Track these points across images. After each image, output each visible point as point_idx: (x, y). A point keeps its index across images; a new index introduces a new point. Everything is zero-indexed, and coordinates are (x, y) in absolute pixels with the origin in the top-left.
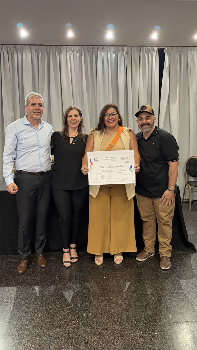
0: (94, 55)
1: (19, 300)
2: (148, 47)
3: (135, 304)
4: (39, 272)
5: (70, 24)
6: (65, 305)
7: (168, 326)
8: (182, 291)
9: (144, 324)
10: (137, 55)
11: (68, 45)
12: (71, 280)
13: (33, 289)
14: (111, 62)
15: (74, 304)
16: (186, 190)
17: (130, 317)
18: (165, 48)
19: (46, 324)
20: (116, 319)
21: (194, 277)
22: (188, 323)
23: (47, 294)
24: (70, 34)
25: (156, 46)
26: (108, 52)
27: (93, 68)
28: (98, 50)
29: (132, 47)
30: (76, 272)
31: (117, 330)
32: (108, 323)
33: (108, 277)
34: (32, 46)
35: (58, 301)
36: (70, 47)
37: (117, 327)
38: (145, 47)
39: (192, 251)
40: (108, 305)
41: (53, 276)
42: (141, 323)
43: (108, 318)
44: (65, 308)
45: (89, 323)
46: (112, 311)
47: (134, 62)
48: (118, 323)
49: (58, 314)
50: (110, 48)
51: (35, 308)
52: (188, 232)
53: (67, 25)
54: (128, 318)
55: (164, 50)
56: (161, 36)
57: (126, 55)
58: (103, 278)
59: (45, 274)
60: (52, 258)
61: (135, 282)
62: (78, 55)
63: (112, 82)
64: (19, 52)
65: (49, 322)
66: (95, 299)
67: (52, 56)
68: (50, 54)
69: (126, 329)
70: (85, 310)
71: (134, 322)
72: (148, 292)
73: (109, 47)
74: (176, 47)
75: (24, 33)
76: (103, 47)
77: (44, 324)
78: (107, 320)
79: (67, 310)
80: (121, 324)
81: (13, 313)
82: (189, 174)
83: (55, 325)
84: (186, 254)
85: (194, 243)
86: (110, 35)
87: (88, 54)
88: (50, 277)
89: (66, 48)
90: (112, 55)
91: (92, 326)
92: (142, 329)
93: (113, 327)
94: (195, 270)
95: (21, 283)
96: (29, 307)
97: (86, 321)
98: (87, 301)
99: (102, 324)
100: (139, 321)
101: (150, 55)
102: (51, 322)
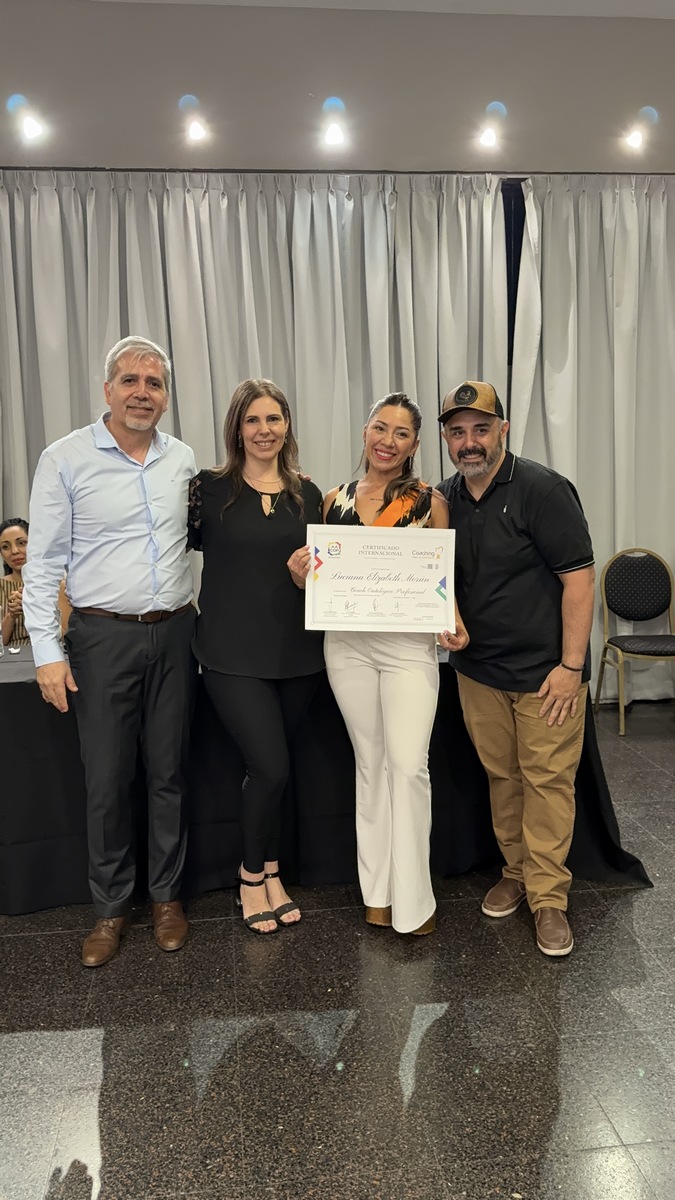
0: (281, 202)
1: (19, 1085)
2: (467, 177)
3: (439, 1086)
5: (194, 98)
6: (188, 1098)
7: (557, 1165)
8: (604, 1031)
9: (474, 1159)
10: (430, 203)
11: (191, 167)
12: (207, 1003)
13: (71, 1039)
14: (342, 228)
15: (219, 1094)
16: (607, 666)
17: (423, 1135)
18: (525, 179)
19: (118, 1172)
20: (373, 1146)
21: (644, 977)
22: (631, 1150)
24: (197, 132)
25: (493, 173)
26: (330, 196)
27: (279, 249)
28: (293, 184)
29: (411, 176)
31: (374, 1186)
32: (344, 1163)
33: (342, 986)
34: (63, 174)
35: (164, 1084)
36: (194, 175)
37: (378, 1177)
38: (455, 176)
39: (636, 885)
40: (343, 1091)
41: (146, 991)
42: (461, 1155)
43: (343, 1143)
44: (186, 1108)
45: (275, 1165)
46: (359, 1113)
47: (420, 228)
48: (379, 1159)
49: (163, 1132)
50: (334, 179)
52: (617, 816)
53: (181, 100)
54: (414, 1140)
55: (523, 184)
56: (511, 138)
57: (391, 204)
58: (325, 993)
59: (114, 983)
60: (141, 923)
62: (224, 203)
63: (344, 298)
64: (16, 195)
65: (127, 1163)
66: (296, 1072)
67: (133, 205)
68: (127, 198)
69: (408, 1180)
70: (259, 1114)
71: (439, 1154)
72: (484, 1040)
73: (331, 177)
74: (562, 176)
75: (33, 129)
76: (311, 175)
77: (110, 1172)
78: (340, 1150)
79: (193, 1116)
80: (391, 1163)
82: (616, 613)
83: (152, 1173)
84: (615, 896)
85: (641, 853)
86: (334, 136)
87: (259, 201)
88: (134, 995)
89: (184, 178)
90: (343, 204)
91: (286, 1174)
92: (467, 1179)
93: (361, 1177)
94: (646, 952)
95: (27, 1021)
96: (54, 1111)
97: (263, 1155)
98: (267, 1080)
99: (322, 1164)
100: (454, 1151)
101: (474, 203)
102: (138, 1163)
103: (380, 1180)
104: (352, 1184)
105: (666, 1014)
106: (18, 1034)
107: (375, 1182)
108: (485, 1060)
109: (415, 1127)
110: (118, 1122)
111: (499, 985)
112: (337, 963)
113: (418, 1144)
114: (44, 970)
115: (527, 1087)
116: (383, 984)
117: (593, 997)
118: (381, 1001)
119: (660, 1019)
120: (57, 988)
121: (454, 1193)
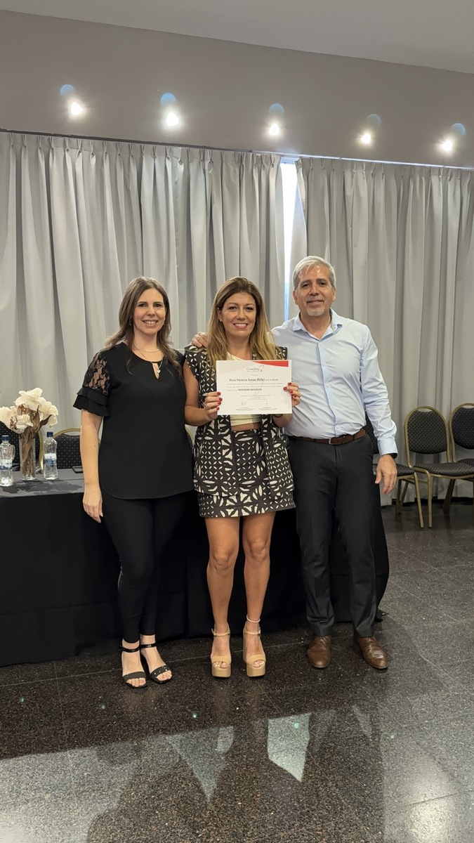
0: (133, 163)
1: (35, 793)
2: (259, 155)
3: (337, 765)
4: (62, 712)
6: (166, 790)
8: (429, 720)
9: (377, 810)
10: (235, 171)
11: (70, 134)
12: (154, 724)
13: (63, 758)
14: (176, 183)
15: (188, 785)
17: (338, 799)
20: (308, 809)
21: (441, 684)
23: (107, 767)
24: (76, 109)
26: (167, 160)
27: (132, 195)
28: (142, 152)
29: (222, 151)
30: (161, 702)
31: (319, 835)
32: (292, 822)
33: (245, 706)
35: (144, 782)
36: (74, 140)
37: (319, 829)
38: (251, 154)
40: (274, 775)
41: (105, 719)
42: (369, 809)
43: (287, 809)
44: (167, 797)
45: (246, 829)
46: (290, 788)
47: (228, 187)
48: (316, 817)
49: (157, 815)
50: (170, 149)
51: (90, 808)
53: (62, 89)
54: (334, 802)
56: (289, 131)
57: (209, 169)
58: (235, 711)
59: (80, 716)
60: (83, 673)
61: (316, 711)
62: (93, 160)
63: (176, 231)
66: (236, 765)
67: (27, 159)
68: (23, 153)
69: (340, 829)
71: (353, 809)
72: (354, 733)
73: (168, 148)
76: (155, 146)
78: (286, 814)
79: (175, 802)
80: (324, 818)
81: (32, 829)
86: (172, 120)
87: (118, 161)
88: (98, 723)
89: (65, 141)
90: (177, 167)
91: (256, 834)
92: (379, 824)
93: (308, 830)
94: (435, 668)
95: (24, 747)
96: (70, 809)
97: (235, 823)
98: (218, 772)
99: (278, 825)
100: (363, 806)
101: (263, 173)
102: (147, 839)
103: (321, 831)
104: (303, 835)
105: (463, 706)
106: (20, 758)
107: (318, 832)
108: (360, 745)
109: (331, 793)
110: (121, 812)
111: (351, 696)
112: (236, 690)
113: (338, 804)
114: (22, 711)
115: (394, 761)
116: (273, 702)
117: (414, 699)
118: (275, 713)
119: (461, 710)
120: (37, 723)
121: (374, 833)
